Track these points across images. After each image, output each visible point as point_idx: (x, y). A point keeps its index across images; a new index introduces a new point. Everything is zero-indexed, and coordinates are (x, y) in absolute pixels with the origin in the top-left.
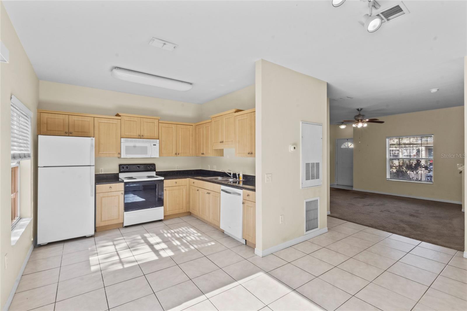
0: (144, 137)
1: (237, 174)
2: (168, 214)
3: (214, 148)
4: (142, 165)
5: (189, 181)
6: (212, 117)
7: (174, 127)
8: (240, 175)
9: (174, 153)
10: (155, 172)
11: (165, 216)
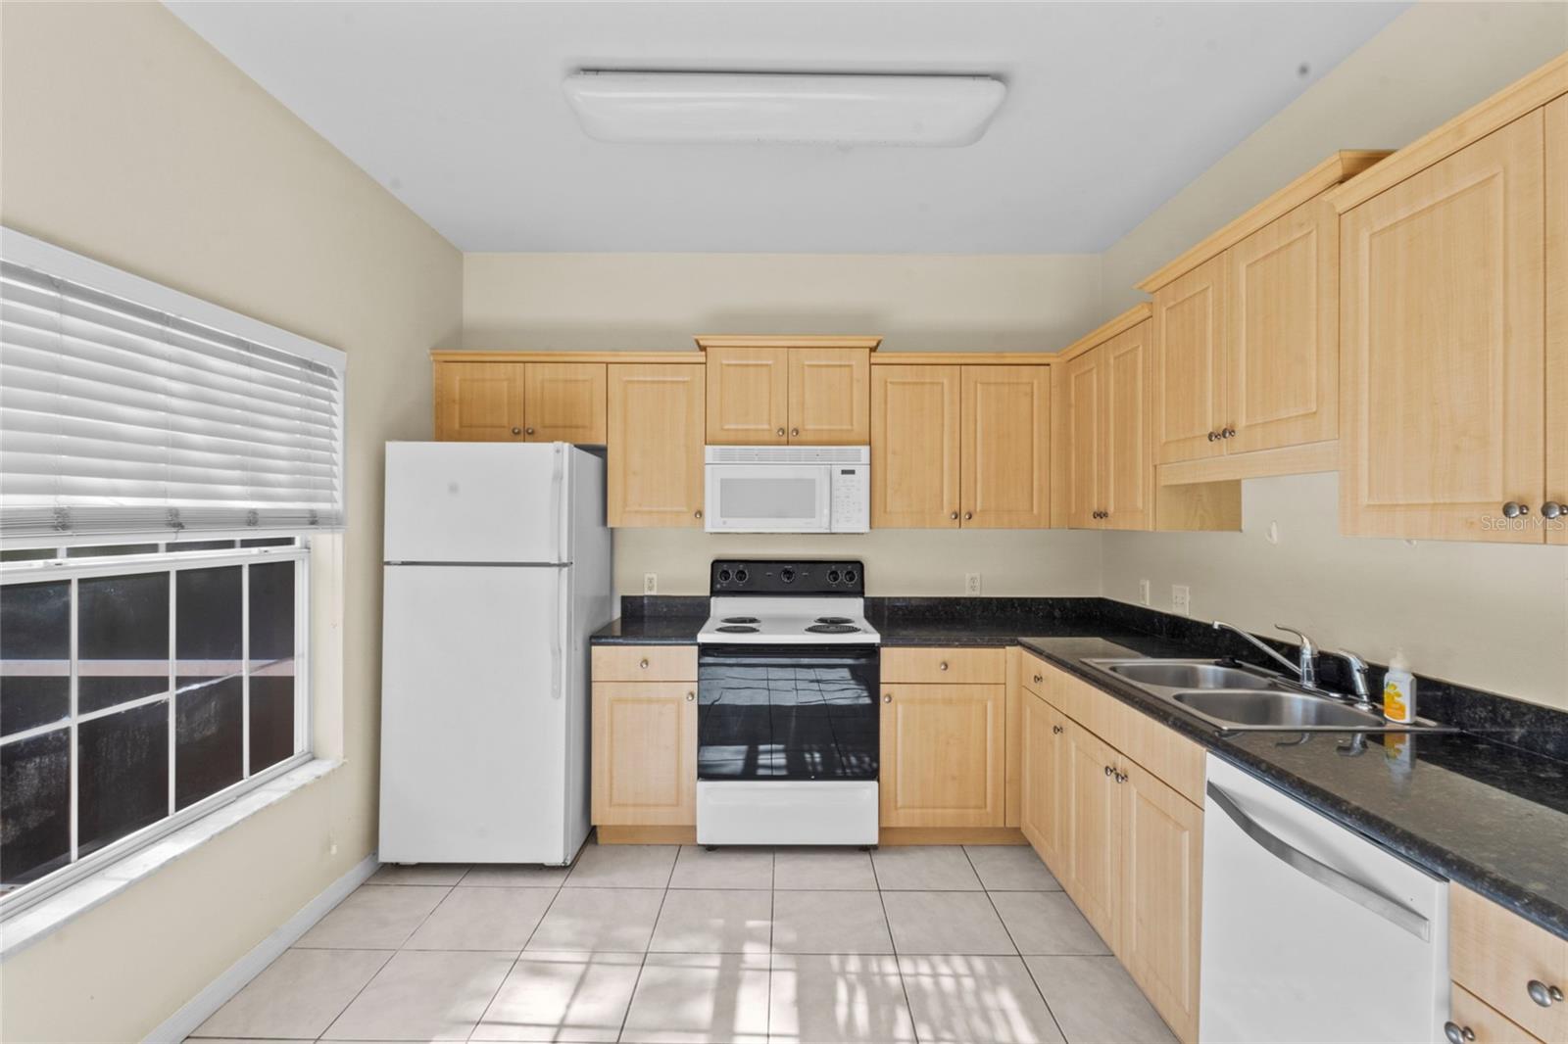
0: (803, 437)
1: (1356, 664)
2: (902, 824)
3: (1165, 480)
4: (801, 565)
5: (1020, 664)
6: (1154, 286)
7: (946, 381)
8: (1387, 678)
9: (947, 511)
10: (860, 601)
11: (882, 830)
